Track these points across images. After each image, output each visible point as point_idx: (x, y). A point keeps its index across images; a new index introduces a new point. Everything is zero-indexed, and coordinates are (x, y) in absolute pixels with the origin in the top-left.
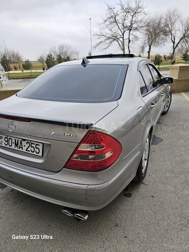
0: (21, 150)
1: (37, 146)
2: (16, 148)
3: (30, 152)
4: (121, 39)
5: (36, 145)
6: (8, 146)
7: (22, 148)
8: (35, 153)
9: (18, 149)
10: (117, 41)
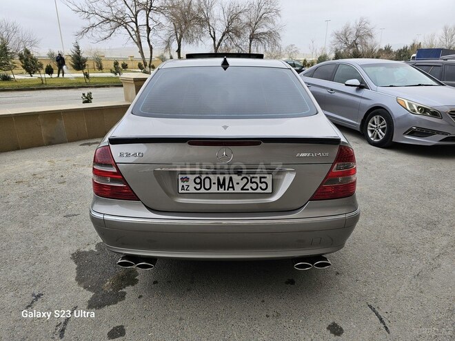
0: (231, 190)
1: (263, 180)
2: (221, 190)
3: (251, 191)
4: (133, 25)
5: (261, 178)
6: (203, 190)
7: (233, 187)
8: (259, 191)
9: (226, 191)
10: (126, 28)
